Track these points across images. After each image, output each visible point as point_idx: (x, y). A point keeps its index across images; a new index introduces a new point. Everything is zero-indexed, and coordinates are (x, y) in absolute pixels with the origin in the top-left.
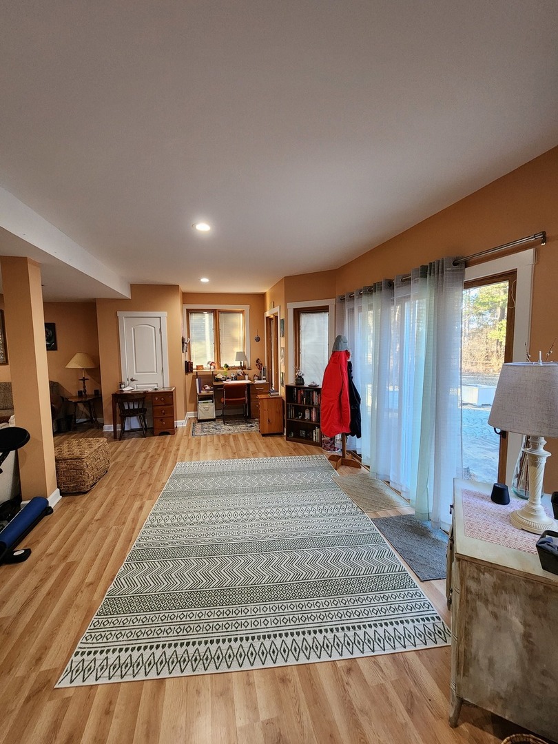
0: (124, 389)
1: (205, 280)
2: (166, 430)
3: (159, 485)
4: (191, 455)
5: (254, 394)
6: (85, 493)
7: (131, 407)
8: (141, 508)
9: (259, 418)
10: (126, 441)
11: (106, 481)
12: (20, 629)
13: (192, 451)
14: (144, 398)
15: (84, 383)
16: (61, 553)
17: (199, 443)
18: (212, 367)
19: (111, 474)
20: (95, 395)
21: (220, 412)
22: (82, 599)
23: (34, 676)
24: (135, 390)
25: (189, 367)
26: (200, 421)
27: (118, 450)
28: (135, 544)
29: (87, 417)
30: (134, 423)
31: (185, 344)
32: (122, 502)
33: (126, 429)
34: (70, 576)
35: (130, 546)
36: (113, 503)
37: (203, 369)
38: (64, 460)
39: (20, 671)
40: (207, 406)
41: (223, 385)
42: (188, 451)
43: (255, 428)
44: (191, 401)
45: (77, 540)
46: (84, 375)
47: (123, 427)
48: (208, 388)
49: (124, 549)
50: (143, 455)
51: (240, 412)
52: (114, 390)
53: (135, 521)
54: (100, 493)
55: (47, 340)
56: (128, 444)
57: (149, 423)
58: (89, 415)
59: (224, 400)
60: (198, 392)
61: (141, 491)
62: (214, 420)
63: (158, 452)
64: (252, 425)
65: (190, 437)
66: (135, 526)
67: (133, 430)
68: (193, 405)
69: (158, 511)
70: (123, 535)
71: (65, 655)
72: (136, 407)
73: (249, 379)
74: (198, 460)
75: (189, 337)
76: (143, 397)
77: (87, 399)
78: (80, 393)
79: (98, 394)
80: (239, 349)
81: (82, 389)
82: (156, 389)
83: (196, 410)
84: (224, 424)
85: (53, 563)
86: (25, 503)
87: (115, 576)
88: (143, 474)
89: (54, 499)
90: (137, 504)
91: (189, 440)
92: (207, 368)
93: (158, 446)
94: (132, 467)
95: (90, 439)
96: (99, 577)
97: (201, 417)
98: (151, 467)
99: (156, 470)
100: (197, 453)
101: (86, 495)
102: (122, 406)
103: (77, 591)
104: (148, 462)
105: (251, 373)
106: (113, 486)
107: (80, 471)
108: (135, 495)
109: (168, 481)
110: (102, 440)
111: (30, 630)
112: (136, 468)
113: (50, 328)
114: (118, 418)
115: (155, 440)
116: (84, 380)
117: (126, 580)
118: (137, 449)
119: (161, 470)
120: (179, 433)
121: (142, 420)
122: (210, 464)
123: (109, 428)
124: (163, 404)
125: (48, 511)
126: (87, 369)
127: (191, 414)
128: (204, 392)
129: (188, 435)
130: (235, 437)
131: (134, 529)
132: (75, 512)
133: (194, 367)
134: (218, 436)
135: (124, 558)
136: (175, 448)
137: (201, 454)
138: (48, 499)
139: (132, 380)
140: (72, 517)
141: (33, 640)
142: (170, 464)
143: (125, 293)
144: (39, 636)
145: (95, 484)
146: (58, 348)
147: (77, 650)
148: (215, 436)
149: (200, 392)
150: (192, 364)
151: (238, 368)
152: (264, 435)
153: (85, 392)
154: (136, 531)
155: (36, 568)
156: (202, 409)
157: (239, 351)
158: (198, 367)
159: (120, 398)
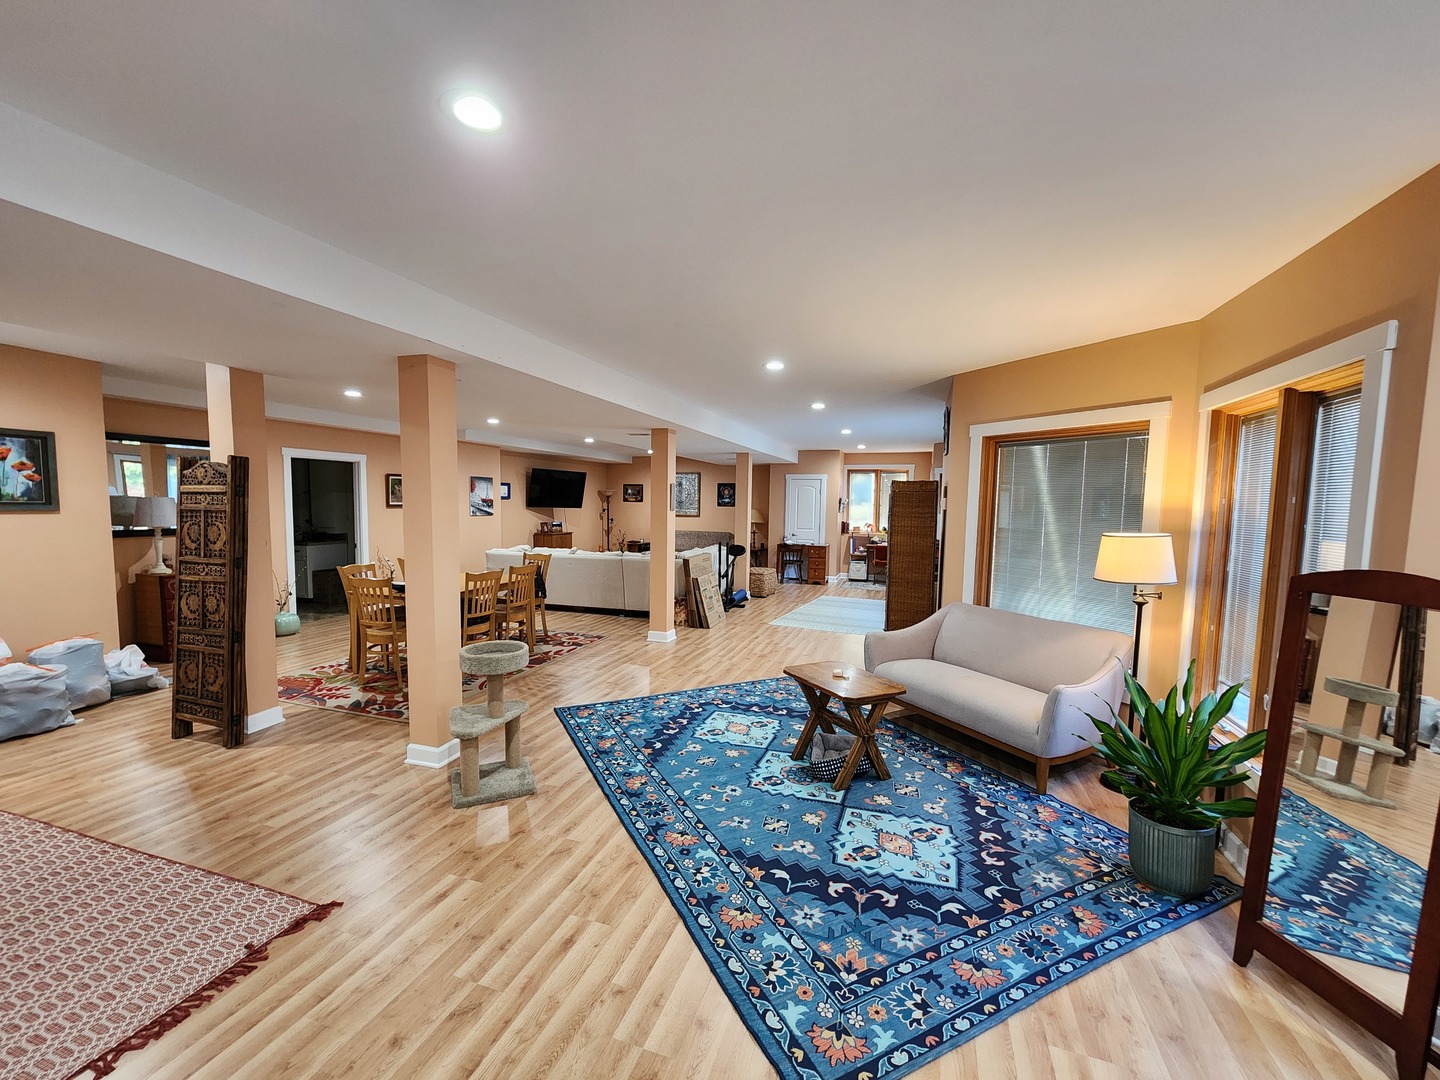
0: (787, 541)
2: (818, 581)
7: (791, 557)
10: (786, 585)
11: (773, 597)
14: (802, 550)
15: (754, 536)
17: (844, 591)
18: (869, 529)
19: (777, 595)
20: (762, 547)
21: (871, 574)
24: (796, 543)
25: (845, 527)
26: (851, 580)
30: (791, 572)
31: (843, 505)
33: (786, 576)
37: (859, 530)
38: (754, 574)
40: (859, 566)
41: (875, 547)
44: (844, 561)
47: (784, 574)
48: (862, 549)
52: (779, 541)
54: (770, 601)
56: (788, 588)
57: (804, 574)
59: (876, 562)
60: (851, 553)
62: (864, 580)
65: (838, 587)
67: (792, 578)
68: (846, 565)
72: (794, 557)
75: (849, 497)
76: (800, 549)
77: (756, 549)
79: (766, 545)
82: (812, 543)
83: (848, 570)
84: (873, 584)
92: (864, 530)
93: (810, 592)
97: (852, 577)
101: (764, 599)
102: (784, 554)
106: (778, 601)
107: (759, 584)
114: (780, 565)
115: (807, 588)
116: (754, 533)
120: (829, 586)
121: (799, 570)
124: (817, 557)
126: (757, 524)
127: (843, 572)
128: (857, 553)
129: (838, 590)
133: (851, 528)
138: (747, 593)
139: (793, 535)
143: (793, 458)
145: (769, 595)
148: (859, 589)
149: (853, 552)
150: (848, 525)
153: (754, 544)
156: (854, 569)
158: (855, 528)
159: (783, 548)
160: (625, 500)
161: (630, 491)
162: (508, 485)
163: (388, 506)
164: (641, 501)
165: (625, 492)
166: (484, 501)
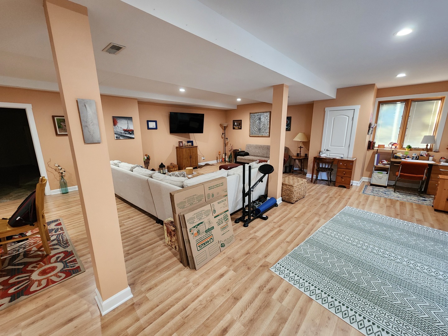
0: (321, 155)
1: (402, 75)
2: (344, 185)
3: (331, 214)
4: (359, 204)
5: (436, 174)
6: (293, 203)
7: (324, 167)
8: (318, 221)
9: (435, 194)
10: (317, 185)
11: (303, 201)
12: (262, 242)
13: (360, 202)
14: (333, 162)
15: (300, 149)
16: (279, 224)
17: (367, 199)
18: (394, 147)
19: (306, 199)
20: (305, 156)
21: (393, 183)
22: (284, 245)
23: (263, 261)
24: (328, 157)
25: (371, 145)
26: (372, 185)
27: (312, 188)
28: (311, 236)
29: (299, 168)
30: (323, 176)
31: (371, 128)
32: (308, 214)
33: (319, 178)
34: (281, 234)
35: (308, 236)
36: (304, 213)
37: (384, 148)
38: (286, 185)
39: (260, 256)
40: (381, 175)
41: (400, 162)
42: (357, 202)
43: (428, 201)
44: (367, 170)
45: (285, 222)
46: (301, 145)
47: (317, 177)
48: (385, 162)
49: (305, 236)
50: (326, 195)
51: (416, 186)
52: (316, 155)
53: (313, 226)
54: (299, 205)
55: (287, 126)
56: (318, 186)
57: (333, 178)
58: (300, 166)
59: (399, 174)
60: (375, 164)
61: (320, 213)
62: (385, 187)
63: (335, 196)
64: (426, 199)
65: (360, 193)
66: (313, 228)
67: (322, 180)
68: (369, 173)
69: (327, 227)
70: (306, 230)
71: (274, 261)
72: (327, 167)
73: (433, 160)
74: (363, 209)
75: (376, 122)
77: (301, 158)
78: (298, 154)
79: (306, 156)
80: (430, 133)
81: (299, 153)
82: (342, 158)
83: (370, 176)
84: (394, 191)
85: (275, 226)
86: (268, 198)
87: (299, 244)
88: (324, 205)
89: (279, 201)
90: (316, 218)
91: (359, 195)
92: (388, 147)
93: (336, 193)
94: (318, 199)
95: (299, 178)
96: (292, 241)
97: (374, 182)
98: (329, 203)
99: (331, 206)
100: (363, 205)
101: (292, 204)
102: (318, 165)
103: (282, 242)
104: (327, 199)
105: (437, 156)
106: (305, 205)
107: (292, 192)
108: (316, 214)
109: (338, 214)
110: (304, 180)
111: (264, 245)
112: (320, 201)
113: (289, 119)
114: (315, 171)
115: (335, 189)
116: (301, 147)
117: (304, 249)
118: (323, 191)
119: (334, 207)
120: (353, 189)
121: (329, 175)
122: (372, 215)
123: (309, 176)
124: (345, 168)
125: (276, 205)
126: (303, 142)
127: (365, 179)
128: (380, 165)
129: (359, 191)
130: (402, 204)
131: (312, 229)
132: (286, 210)
133: (376, 145)
134: (386, 199)
135: (305, 239)
136: (347, 197)
137: (367, 207)
138: (277, 200)
139: (327, 150)
140: (285, 212)
141: (265, 249)
142: (341, 205)
143: (332, 95)
144: (267, 249)
145: (297, 201)
146: (291, 130)
147: (278, 262)
148: (382, 198)
149: (377, 164)
150: (374, 143)
151: (423, 150)
152: (436, 210)
153: (300, 154)
154: (313, 231)
155: (269, 225)
156: (376, 177)
157: (428, 134)
158: (379, 146)
159: (318, 160)
160: (234, 128)
161: (236, 124)
162: (156, 122)
163: (57, 134)
164: (241, 129)
165: (234, 125)
166: (125, 130)
